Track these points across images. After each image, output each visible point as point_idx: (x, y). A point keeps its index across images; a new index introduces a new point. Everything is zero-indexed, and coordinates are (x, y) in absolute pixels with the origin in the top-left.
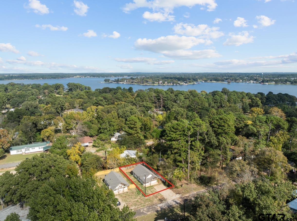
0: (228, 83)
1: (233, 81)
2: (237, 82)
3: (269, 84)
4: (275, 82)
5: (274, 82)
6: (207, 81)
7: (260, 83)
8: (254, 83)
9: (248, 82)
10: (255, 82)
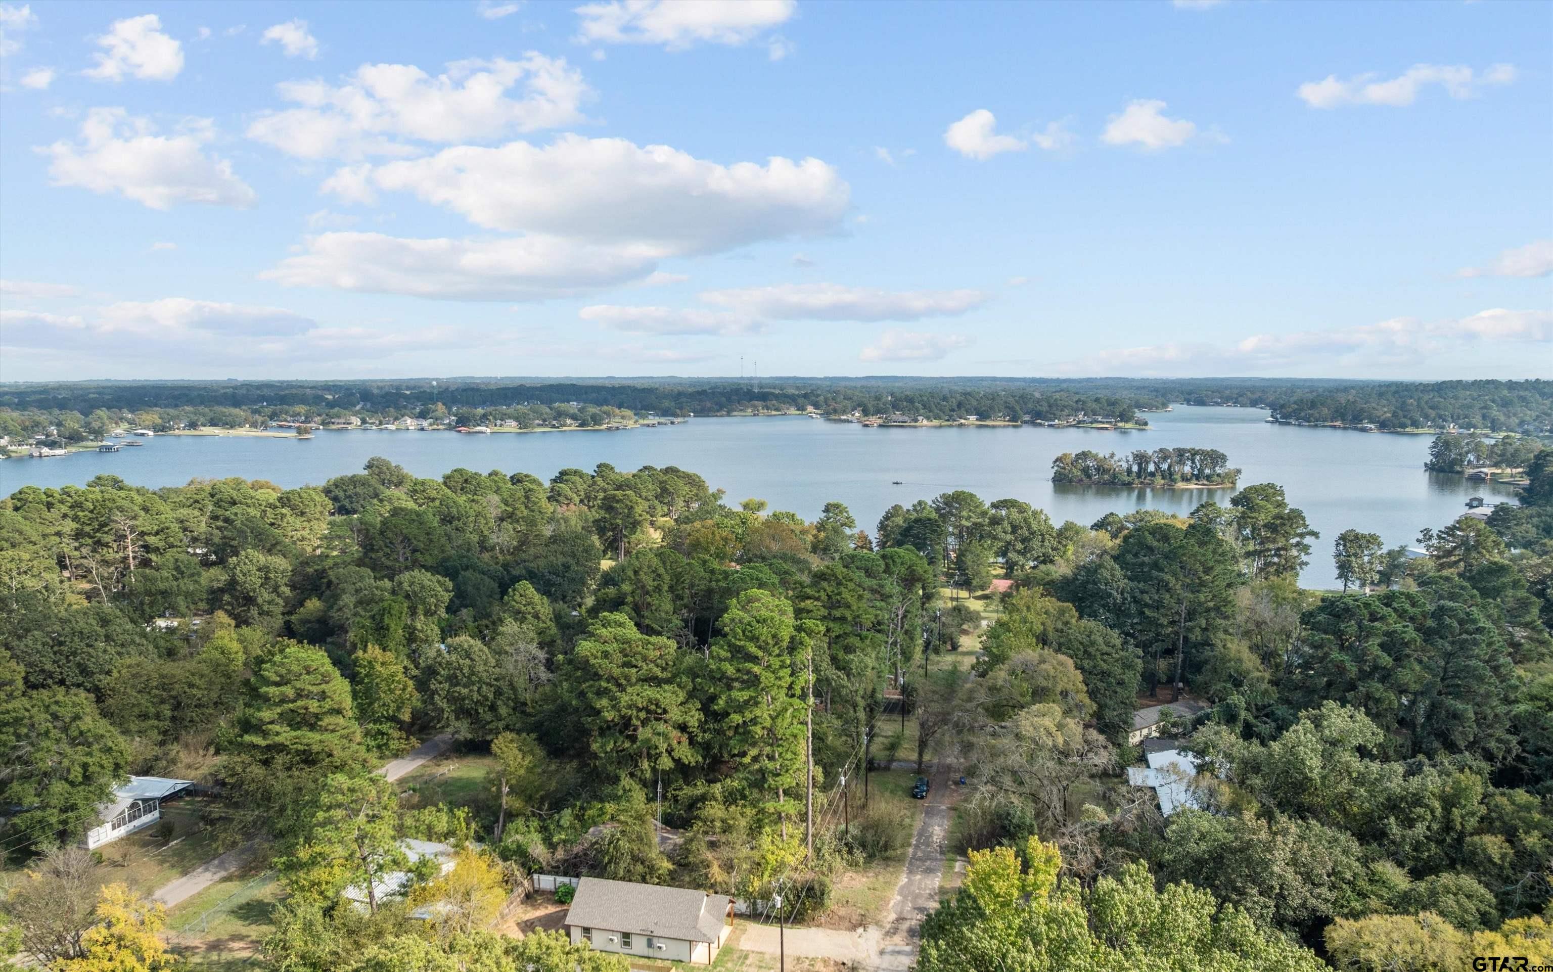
0: (299, 433)
1: (313, 425)
2: (334, 427)
3: (496, 429)
4: (516, 419)
5: (514, 424)
6: (170, 428)
7: (450, 428)
8: (422, 429)
9: (392, 427)
10: (425, 424)
